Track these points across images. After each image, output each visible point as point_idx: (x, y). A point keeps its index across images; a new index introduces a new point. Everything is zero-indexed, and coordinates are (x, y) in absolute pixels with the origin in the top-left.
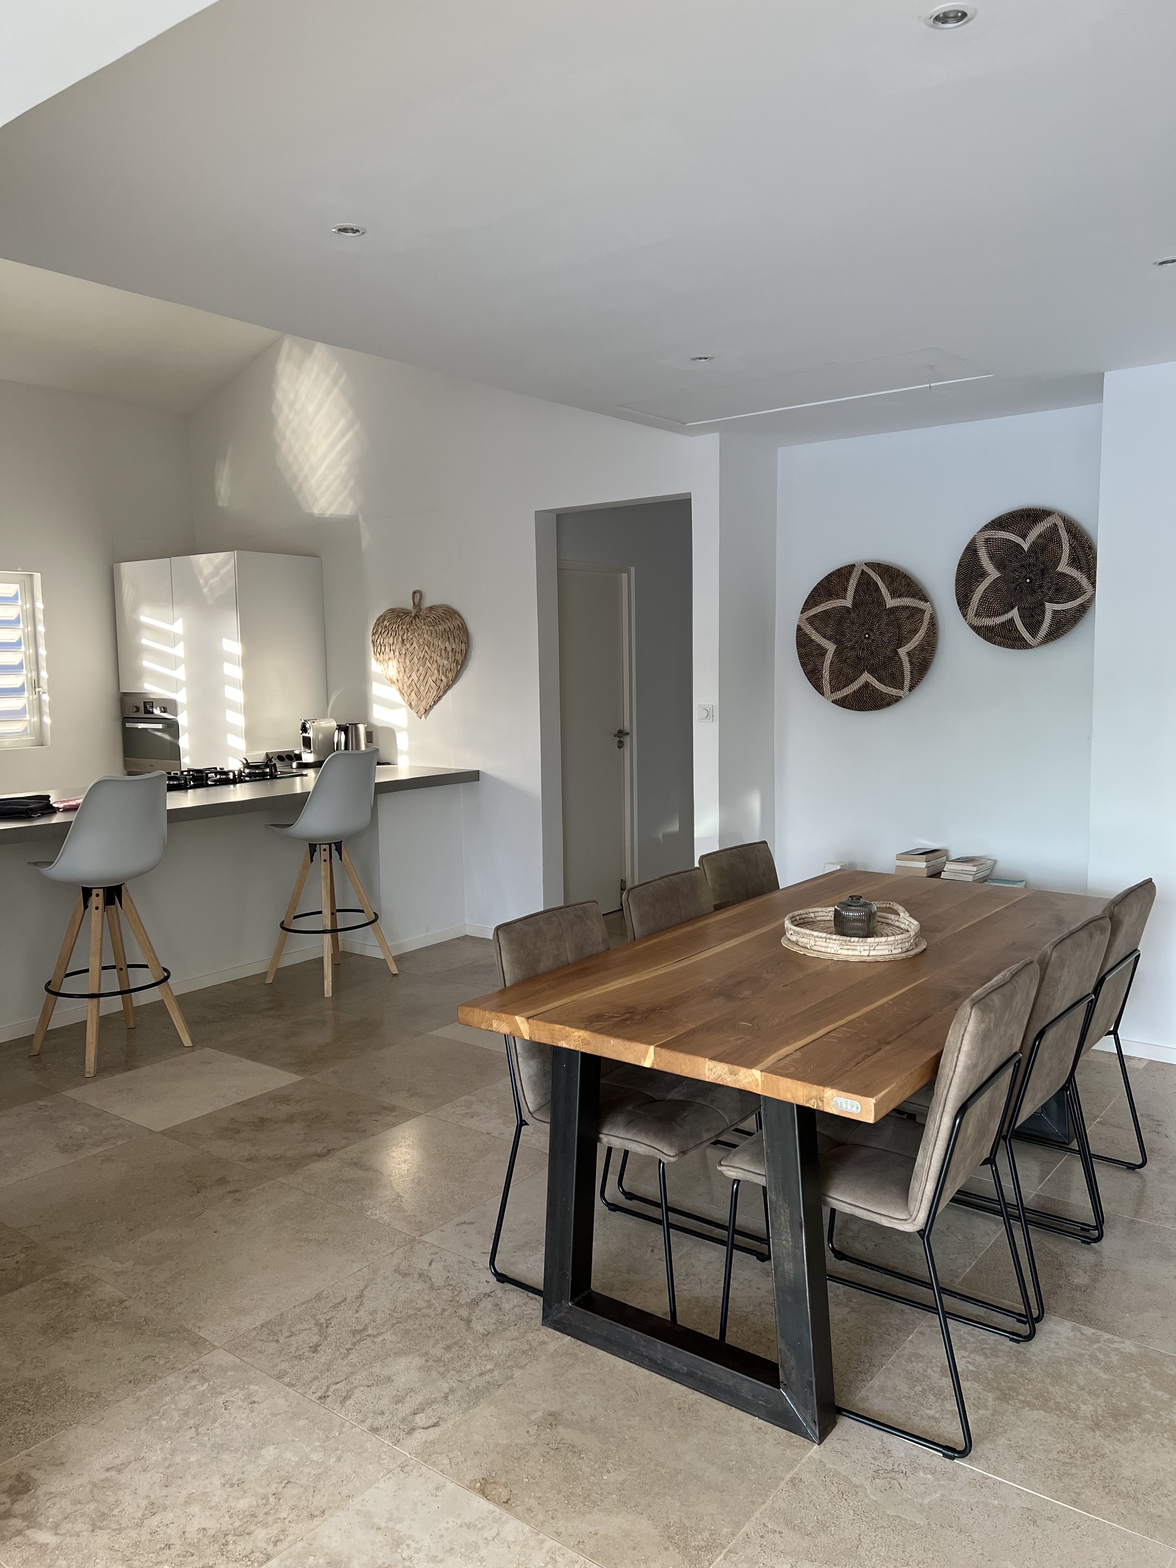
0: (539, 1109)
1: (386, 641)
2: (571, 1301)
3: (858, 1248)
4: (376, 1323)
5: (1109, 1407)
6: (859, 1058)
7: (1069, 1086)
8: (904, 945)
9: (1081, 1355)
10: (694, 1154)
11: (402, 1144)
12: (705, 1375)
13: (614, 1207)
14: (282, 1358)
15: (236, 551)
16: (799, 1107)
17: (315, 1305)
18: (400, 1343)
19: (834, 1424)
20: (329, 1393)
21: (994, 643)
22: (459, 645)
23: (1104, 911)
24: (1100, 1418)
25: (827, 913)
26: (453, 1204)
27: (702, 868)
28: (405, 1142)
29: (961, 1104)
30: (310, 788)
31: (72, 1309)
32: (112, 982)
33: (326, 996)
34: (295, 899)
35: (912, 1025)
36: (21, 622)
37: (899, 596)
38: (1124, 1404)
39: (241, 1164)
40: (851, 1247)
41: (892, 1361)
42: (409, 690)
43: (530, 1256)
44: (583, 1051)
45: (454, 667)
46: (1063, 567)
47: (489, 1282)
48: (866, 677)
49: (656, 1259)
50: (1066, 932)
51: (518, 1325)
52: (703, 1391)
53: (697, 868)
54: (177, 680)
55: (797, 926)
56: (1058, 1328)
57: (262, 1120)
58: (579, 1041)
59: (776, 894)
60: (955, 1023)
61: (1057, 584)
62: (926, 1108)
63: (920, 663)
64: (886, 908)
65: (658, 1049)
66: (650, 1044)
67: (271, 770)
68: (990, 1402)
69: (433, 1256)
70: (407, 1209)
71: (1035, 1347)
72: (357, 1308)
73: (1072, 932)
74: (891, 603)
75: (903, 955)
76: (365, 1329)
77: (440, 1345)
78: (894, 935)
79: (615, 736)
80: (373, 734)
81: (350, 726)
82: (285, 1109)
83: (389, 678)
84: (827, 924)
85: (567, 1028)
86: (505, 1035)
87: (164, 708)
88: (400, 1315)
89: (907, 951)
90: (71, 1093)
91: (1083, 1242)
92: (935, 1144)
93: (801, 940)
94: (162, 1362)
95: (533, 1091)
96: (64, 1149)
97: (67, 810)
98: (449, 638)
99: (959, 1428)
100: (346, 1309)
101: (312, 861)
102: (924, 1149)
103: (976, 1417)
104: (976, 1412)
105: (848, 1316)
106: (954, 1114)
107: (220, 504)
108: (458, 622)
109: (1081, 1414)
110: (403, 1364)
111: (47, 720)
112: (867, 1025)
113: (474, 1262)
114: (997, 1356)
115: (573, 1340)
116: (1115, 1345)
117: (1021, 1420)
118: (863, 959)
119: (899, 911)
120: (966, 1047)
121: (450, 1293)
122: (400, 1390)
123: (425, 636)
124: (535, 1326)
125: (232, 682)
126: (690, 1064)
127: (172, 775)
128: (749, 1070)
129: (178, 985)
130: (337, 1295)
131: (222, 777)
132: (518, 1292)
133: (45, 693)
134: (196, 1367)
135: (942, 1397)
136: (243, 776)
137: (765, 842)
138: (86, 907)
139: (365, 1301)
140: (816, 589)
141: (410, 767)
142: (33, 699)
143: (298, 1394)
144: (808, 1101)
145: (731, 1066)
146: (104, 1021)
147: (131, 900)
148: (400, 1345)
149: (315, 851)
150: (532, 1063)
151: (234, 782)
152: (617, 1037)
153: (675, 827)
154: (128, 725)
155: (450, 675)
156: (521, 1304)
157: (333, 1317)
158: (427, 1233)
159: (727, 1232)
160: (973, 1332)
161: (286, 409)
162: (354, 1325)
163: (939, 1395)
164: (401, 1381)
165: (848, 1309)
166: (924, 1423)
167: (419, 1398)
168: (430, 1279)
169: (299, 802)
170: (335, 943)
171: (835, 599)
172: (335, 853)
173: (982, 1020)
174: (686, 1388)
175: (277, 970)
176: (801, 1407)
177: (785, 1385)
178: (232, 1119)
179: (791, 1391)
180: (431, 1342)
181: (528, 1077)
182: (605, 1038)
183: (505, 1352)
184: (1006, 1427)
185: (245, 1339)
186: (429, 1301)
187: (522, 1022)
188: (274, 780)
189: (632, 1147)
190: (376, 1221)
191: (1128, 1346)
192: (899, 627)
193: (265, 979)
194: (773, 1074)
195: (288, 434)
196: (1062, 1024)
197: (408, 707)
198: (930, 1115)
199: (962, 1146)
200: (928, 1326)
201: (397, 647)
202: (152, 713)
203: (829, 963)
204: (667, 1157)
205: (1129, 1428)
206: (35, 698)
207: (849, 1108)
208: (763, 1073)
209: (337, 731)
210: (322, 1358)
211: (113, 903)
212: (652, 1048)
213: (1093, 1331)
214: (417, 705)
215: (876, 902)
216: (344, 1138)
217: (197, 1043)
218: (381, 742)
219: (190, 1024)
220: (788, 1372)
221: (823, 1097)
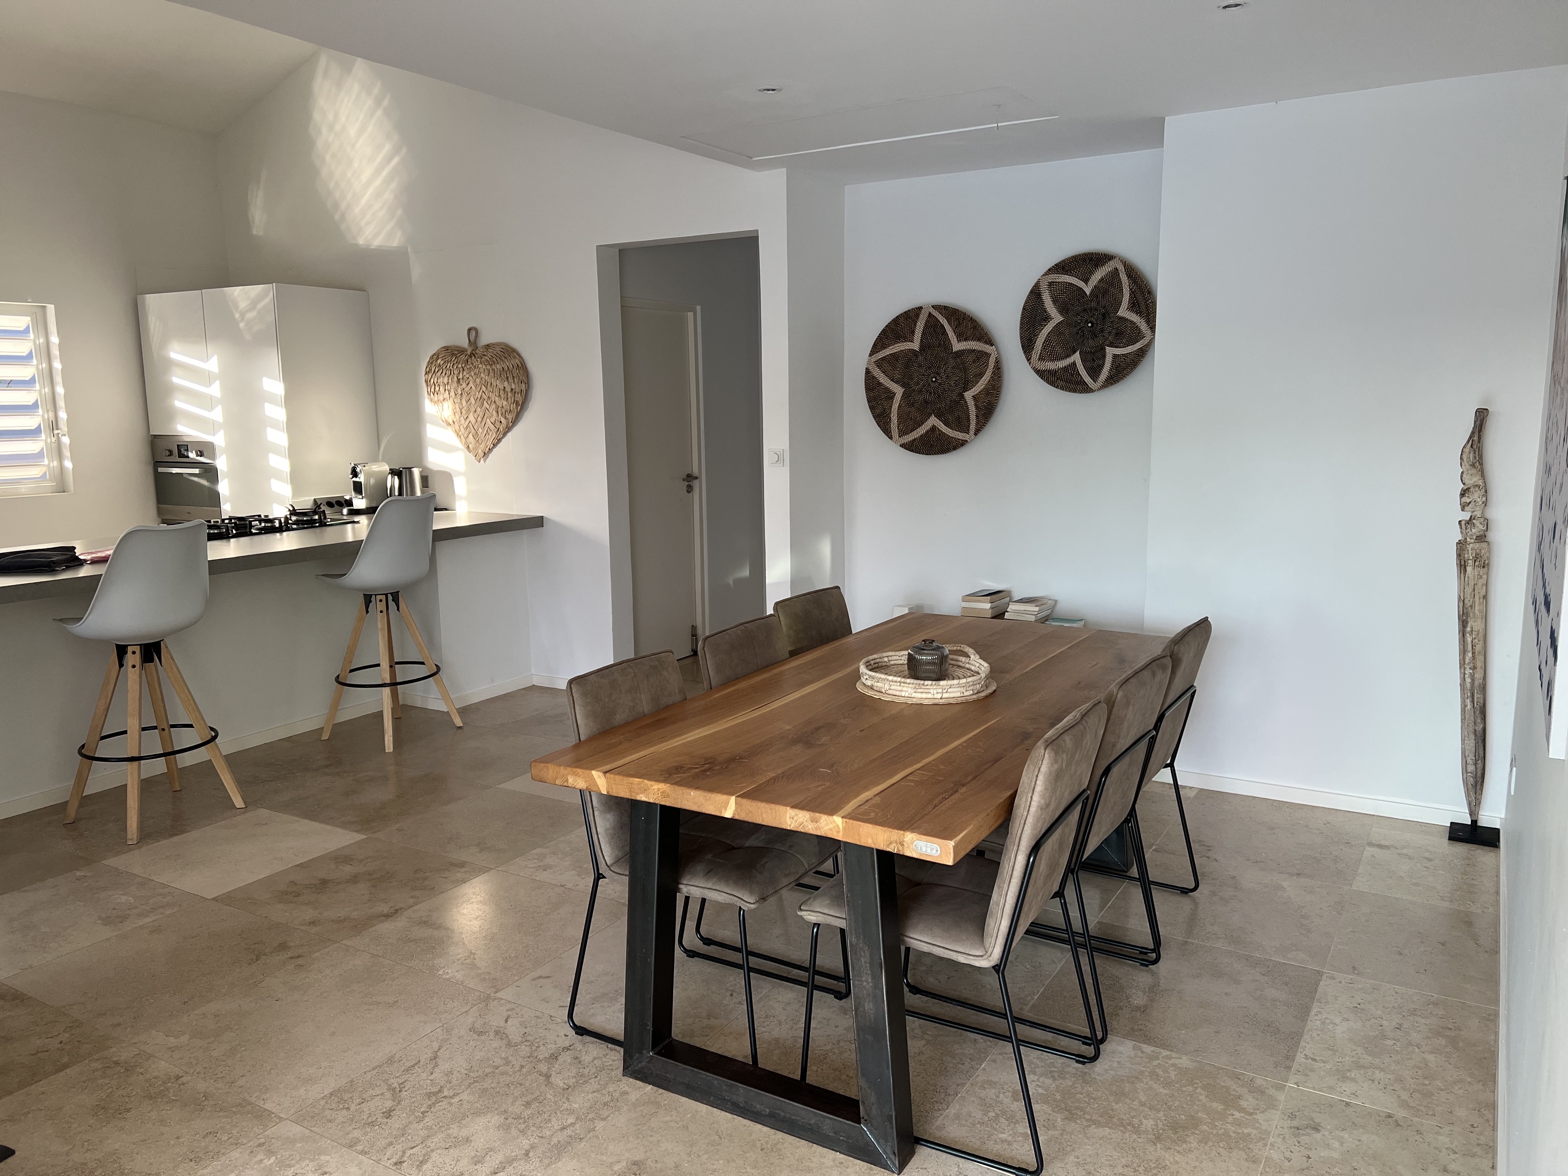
0: (617, 861)
1: (440, 380)
2: (653, 1050)
3: (931, 982)
4: (451, 1085)
5: (1168, 1121)
6: (936, 801)
7: (1130, 819)
8: (975, 687)
9: (1143, 1072)
10: (772, 900)
11: (473, 900)
12: (788, 1115)
13: (691, 954)
14: (354, 1126)
15: (274, 284)
16: (880, 852)
17: (387, 1069)
18: (477, 1102)
19: (912, 1153)
20: (405, 1158)
21: (1057, 387)
22: (518, 385)
23: (1164, 650)
24: (1161, 1131)
25: (900, 657)
26: (528, 959)
27: (776, 615)
28: (476, 898)
29: (1034, 843)
30: (363, 536)
31: (124, 1089)
32: (153, 743)
33: (387, 751)
34: (351, 652)
35: (986, 766)
36: (34, 357)
37: (965, 340)
38: (1183, 1117)
39: (303, 928)
40: (924, 981)
41: (966, 1089)
42: (466, 433)
43: (609, 1007)
44: (663, 803)
45: (513, 408)
46: (1124, 312)
47: (568, 1036)
48: (933, 421)
49: (735, 1003)
50: (1130, 672)
51: (599, 1078)
52: (785, 1131)
53: (771, 615)
54: (214, 422)
55: (871, 670)
56: (1121, 1048)
57: (324, 882)
58: (658, 794)
59: (849, 640)
60: (1029, 764)
61: (1117, 329)
62: (1002, 847)
63: (985, 407)
64: (956, 650)
65: (740, 799)
66: (732, 794)
67: (320, 517)
68: (1059, 1122)
69: (509, 1013)
70: (480, 966)
71: (1100, 1066)
72: (432, 1070)
73: (1137, 671)
74: (958, 346)
75: (974, 697)
76: (440, 1091)
77: (519, 1102)
78: (965, 677)
79: (684, 480)
80: (429, 479)
81: (404, 470)
82: (348, 870)
83: (444, 420)
84: (901, 668)
85: (646, 781)
86: (580, 790)
87: (200, 451)
88: (476, 1074)
89: (978, 692)
90: (112, 862)
91: (1142, 965)
92: (1010, 882)
93: (876, 684)
94: (225, 1138)
95: (610, 844)
96: (107, 921)
97: (94, 562)
98: (507, 377)
99: (1031, 1149)
100: (419, 1071)
101: (367, 612)
102: (999, 887)
103: (1046, 1137)
104: (1046, 1132)
105: (924, 1049)
106: (1028, 853)
107: (254, 232)
108: (517, 361)
109: (1143, 1128)
110: (481, 1124)
111: (68, 464)
112: (943, 767)
113: (551, 1016)
114: (1064, 1078)
115: (655, 1088)
116: (1173, 1061)
117: (1088, 1138)
118: (936, 701)
119: (969, 654)
120: (1039, 788)
121: (527, 1049)
122: (479, 1150)
123: (482, 375)
124: (616, 1077)
125: (274, 424)
126: (772, 813)
127: (212, 523)
128: (831, 817)
129: (226, 744)
130: (410, 1058)
131: (267, 525)
132: (597, 1044)
133: (65, 435)
134: (262, 1141)
135: (1014, 1120)
136: (289, 524)
137: (838, 588)
138: (121, 665)
139: (440, 1062)
140: (884, 332)
141: (469, 512)
142: (51, 442)
143: (372, 1161)
144: (888, 846)
145: (812, 814)
146: (146, 785)
147: (172, 657)
148: (478, 1105)
149: (371, 602)
150: (610, 816)
151: (280, 530)
152: (697, 788)
153: (746, 573)
154: (160, 470)
155: (510, 417)
156: (601, 1056)
157: (406, 1081)
158: (502, 989)
159: (808, 974)
160: (1042, 1057)
161: (324, 130)
162: (429, 1088)
163: (1012, 1119)
164: (480, 1142)
165: (923, 1042)
166: (998, 1147)
167: (499, 1158)
168: (507, 1036)
169: (352, 550)
170: (395, 696)
171: (902, 342)
172: (392, 604)
173: (1056, 762)
174: (768, 1128)
175: (334, 725)
176: (881, 1140)
177: (866, 1120)
178: (291, 882)
179: (872, 1126)
180: (510, 1100)
181: (605, 830)
182: (686, 790)
183: (586, 1105)
184: (1074, 1146)
185: (313, 1110)
186: (506, 1059)
187: (599, 777)
188: (324, 528)
189: (711, 895)
190: (448, 980)
191: (1185, 1062)
192: (965, 370)
193: (321, 735)
194: (854, 820)
195: (328, 158)
196: (1126, 760)
197: (466, 450)
198: (1005, 854)
199: (1035, 882)
200: (1000, 1054)
201: (452, 387)
202: (188, 457)
203: (904, 706)
204: (748, 904)
205: (1187, 1139)
206: (53, 441)
207: (929, 851)
208: (845, 820)
209: (390, 475)
210: (396, 1123)
211: (152, 661)
212: (733, 798)
213: (1153, 1048)
214: (476, 449)
215: (947, 645)
216: (412, 897)
217: (250, 804)
218: (436, 487)
219: (240, 783)
220: (868, 1109)
221: (904, 841)
